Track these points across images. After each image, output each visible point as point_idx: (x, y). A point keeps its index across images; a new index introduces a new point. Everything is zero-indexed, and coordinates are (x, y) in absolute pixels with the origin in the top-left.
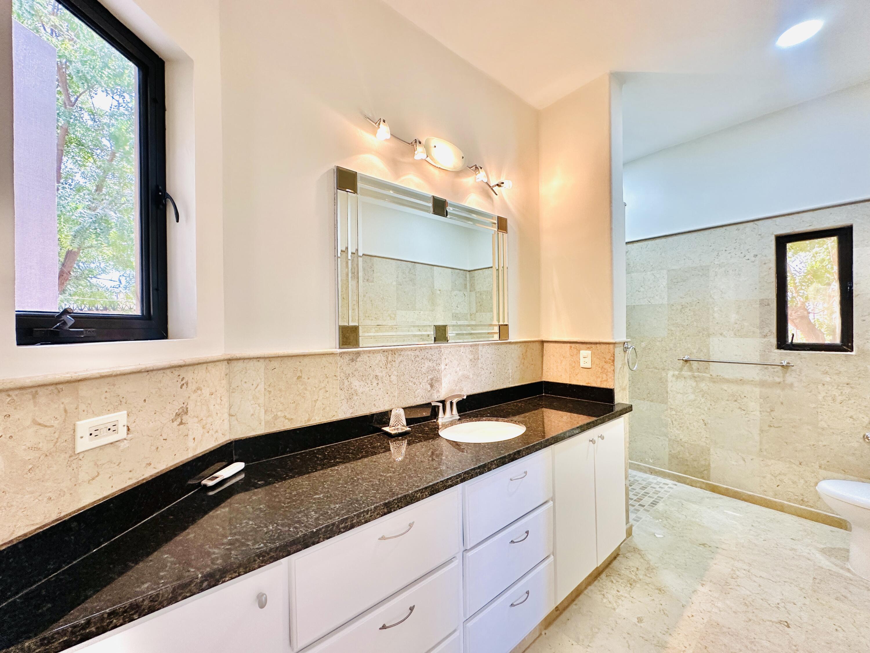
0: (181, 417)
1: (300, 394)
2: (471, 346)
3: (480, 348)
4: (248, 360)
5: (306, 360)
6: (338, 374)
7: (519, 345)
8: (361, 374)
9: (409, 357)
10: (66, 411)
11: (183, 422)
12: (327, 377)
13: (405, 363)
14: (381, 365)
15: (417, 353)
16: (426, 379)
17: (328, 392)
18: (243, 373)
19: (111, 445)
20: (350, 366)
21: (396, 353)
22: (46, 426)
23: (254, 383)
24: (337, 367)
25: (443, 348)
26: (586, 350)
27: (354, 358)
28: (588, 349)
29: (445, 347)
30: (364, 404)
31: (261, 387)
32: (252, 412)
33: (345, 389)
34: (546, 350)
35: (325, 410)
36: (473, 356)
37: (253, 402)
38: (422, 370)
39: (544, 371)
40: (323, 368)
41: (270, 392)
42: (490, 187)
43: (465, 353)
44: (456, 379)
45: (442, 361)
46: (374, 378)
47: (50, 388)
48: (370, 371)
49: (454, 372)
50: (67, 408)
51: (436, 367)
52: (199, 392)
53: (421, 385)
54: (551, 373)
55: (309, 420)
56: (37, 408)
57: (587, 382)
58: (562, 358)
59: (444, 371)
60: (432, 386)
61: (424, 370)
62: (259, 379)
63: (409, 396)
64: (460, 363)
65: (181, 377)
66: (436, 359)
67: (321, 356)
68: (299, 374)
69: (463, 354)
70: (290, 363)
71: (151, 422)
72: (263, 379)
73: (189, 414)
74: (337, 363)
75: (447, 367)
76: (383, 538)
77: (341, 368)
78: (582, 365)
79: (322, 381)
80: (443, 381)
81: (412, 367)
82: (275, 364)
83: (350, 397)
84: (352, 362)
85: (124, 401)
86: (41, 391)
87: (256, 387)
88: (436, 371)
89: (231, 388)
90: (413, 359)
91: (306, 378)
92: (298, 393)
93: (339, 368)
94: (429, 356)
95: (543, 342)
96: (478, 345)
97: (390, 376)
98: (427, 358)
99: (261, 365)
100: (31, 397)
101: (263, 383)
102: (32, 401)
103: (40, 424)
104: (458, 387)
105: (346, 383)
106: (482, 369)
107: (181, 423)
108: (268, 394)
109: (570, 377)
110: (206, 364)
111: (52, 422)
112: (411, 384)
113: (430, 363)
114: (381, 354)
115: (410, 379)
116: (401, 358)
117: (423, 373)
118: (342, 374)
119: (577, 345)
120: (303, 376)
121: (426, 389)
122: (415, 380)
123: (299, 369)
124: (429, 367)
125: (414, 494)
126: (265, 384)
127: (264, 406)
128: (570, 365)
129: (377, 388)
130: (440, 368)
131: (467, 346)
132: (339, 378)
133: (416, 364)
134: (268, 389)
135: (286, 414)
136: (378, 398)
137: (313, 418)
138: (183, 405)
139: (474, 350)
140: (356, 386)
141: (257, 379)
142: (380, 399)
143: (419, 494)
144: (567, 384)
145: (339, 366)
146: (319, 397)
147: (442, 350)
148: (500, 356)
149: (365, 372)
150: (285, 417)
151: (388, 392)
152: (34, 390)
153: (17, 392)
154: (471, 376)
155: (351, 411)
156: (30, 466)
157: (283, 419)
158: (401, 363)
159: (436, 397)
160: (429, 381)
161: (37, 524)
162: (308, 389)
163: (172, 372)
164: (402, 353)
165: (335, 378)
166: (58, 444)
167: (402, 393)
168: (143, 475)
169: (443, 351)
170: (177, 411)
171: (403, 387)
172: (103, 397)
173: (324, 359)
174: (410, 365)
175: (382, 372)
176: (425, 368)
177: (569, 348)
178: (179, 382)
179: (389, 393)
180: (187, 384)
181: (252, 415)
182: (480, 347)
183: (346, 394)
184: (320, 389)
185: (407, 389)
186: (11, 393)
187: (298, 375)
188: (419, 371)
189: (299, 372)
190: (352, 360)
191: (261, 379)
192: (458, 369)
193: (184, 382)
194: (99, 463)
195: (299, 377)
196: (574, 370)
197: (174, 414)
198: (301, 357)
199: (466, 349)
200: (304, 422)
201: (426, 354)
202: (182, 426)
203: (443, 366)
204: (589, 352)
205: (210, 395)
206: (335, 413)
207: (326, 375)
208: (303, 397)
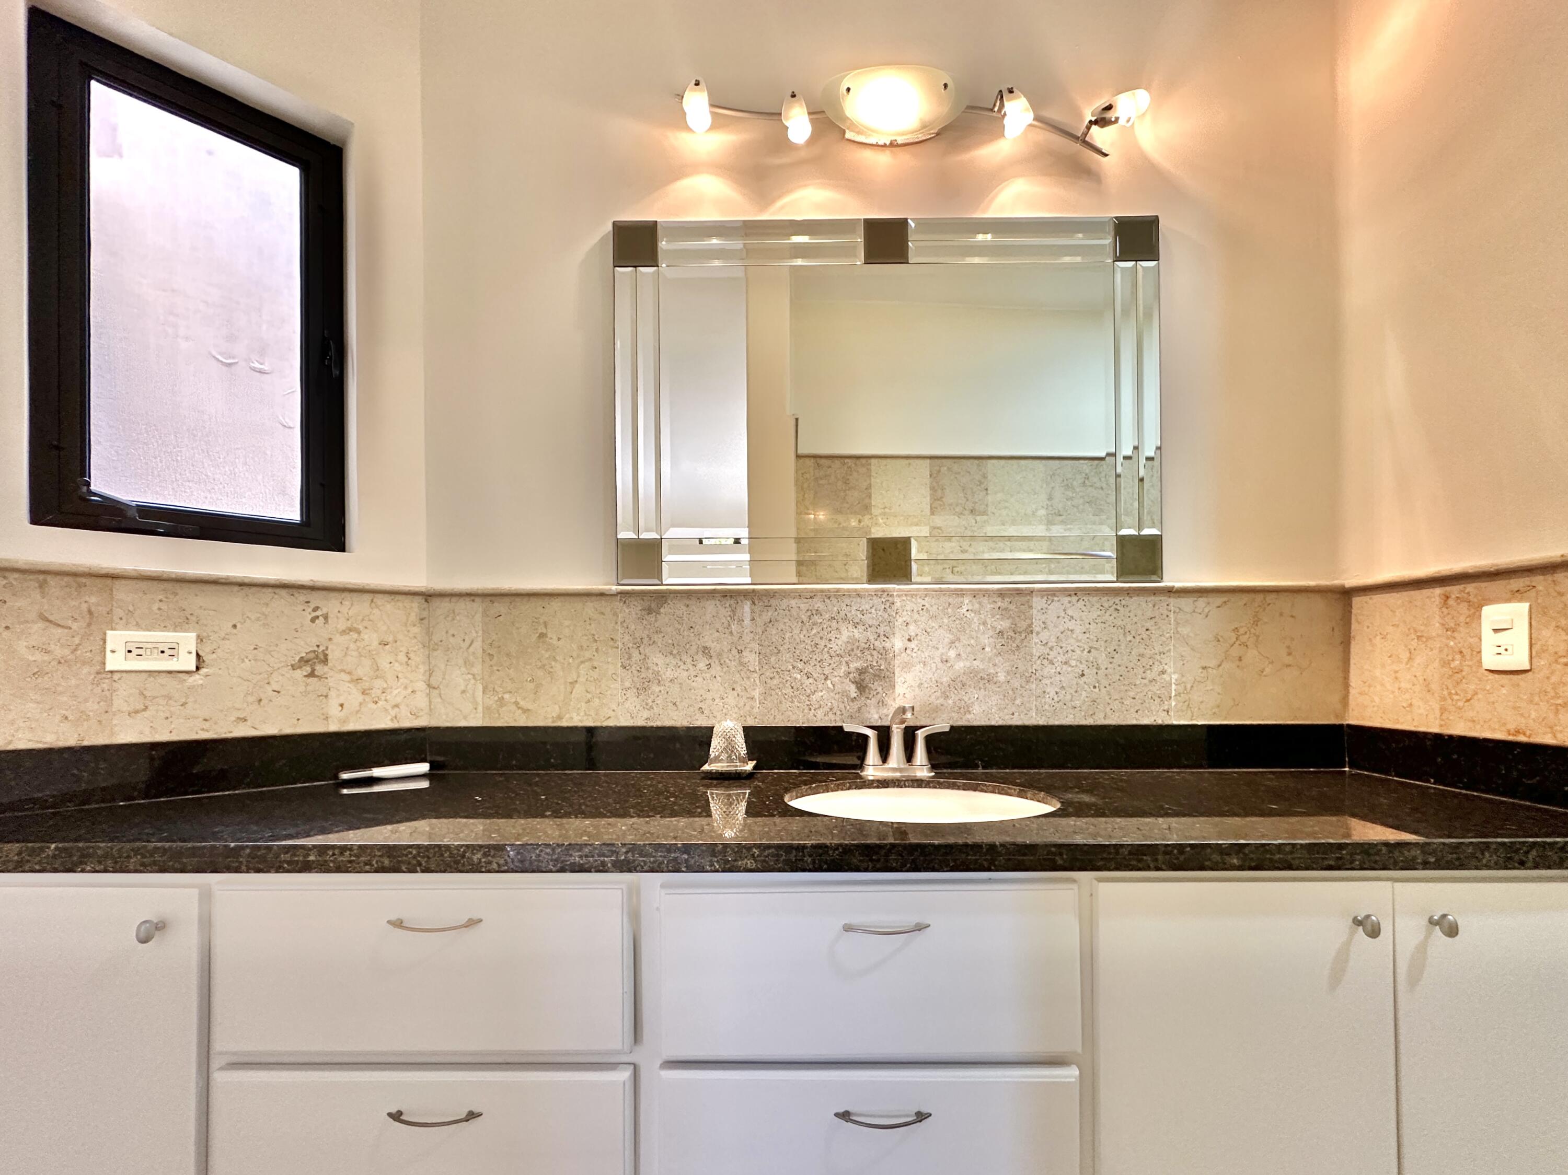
0: (311, 665)
1: (544, 665)
2: (1001, 594)
3: (1038, 602)
4: (457, 598)
5: (556, 604)
6: (618, 637)
7: (1218, 600)
8: (670, 641)
9: (794, 612)
10: (90, 612)
11: (316, 673)
12: (596, 641)
13: (781, 626)
14: (718, 625)
15: (818, 604)
16: (844, 668)
17: (597, 670)
18: (450, 619)
19: (169, 675)
20: (645, 622)
21: (756, 602)
22: (59, 625)
23: (467, 638)
24: (616, 623)
25: (899, 596)
26: (1508, 600)
27: (653, 606)
28: (1516, 595)
29: (908, 594)
30: (675, 704)
31: (478, 644)
32: (463, 688)
33: (633, 668)
34: (1360, 617)
35: (591, 703)
36: (1010, 621)
37: (463, 669)
38: (833, 645)
39: (1352, 691)
40: (588, 622)
41: (491, 655)
42: (1077, 138)
43: (978, 612)
44: (945, 680)
45: (896, 630)
46: (701, 652)
47: (66, 579)
48: (689, 636)
49: (938, 660)
50: (93, 609)
51: (877, 643)
52: (355, 636)
53: (829, 682)
54: (1377, 699)
55: (560, 717)
56: (45, 600)
57: (1512, 726)
58: (1414, 643)
59: (903, 654)
60: (861, 687)
61: (837, 645)
62: (473, 631)
63: (792, 702)
64: (959, 639)
65: (312, 605)
66: (875, 623)
67: (584, 599)
68: (542, 629)
69: (968, 614)
70: (526, 607)
71: (246, 660)
72: (480, 633)
73: (330, 664)
74: (615, 614)
75: (913, 645)
76: (398, 924)
77: (625, 625)
78: (1490, 660)
79: (585, 646)
80: (899, 680)
81: (802, 636)
82: (500, 607)
83: (645, 686)
84: (649, 614)
85: (193, 619)
86: (52, 581)
87: (470, 645)
88: (875, 653)
89: (432, 642)
90: (805, 618)
91: (555, 638)
92: (540, 664)
93: (619, 623)
94: (853, 613)
95: (1346, 594)
96: (1032, 592)
97: (740, 652)
98: (845, 619)
99: (478, 606)
100: (37, 585)
101: (480, 639)
102: (38, 590)
103: (50, 622)
104: (950, 702)
105: (636, 656)
106: (1045, 662)
107: (312, 674)
108: (487, 659)
109: (1443, 710)
110: (372, 595)
111: (69, 623)
112: (799, 676)
113: (855, 631)
114: (718, 603)
115: (795, 664)
116: (770, 613)
117: (833, 654)
118: (627, 637)
119: (1471, 588)
120: (549, 635)
121: (845, 694)
122: (809, 668)
123: (541, 621)
124: (852, 641)
125: (465, 852)
126: (483, 641)
127: (483, 678)
128: (1445, 663)
129: (708, 676)
130: (888, 645)
131: (986, 593)
132: (620, 645)
133: (814, 631)
134: (489, 651)
135: (519, 700)
136: (709, 696)
137: (567, 716)
138: (316, 649)
139: (1012, 607)
140: (657, 664)
141: (471, 632)
142: (714, 700)
143: (479, 856)
144: (1425, 734)
145: (620, 619)
146: (578, 676)
147: (897, 600)
148: (1123, 628)
149: (677, 636)
150: (516, 703)
151: (734, 686)
152: (41, 577)
153: (16, 575)
154: (1002, 677)
155: (646, 714)
156: (36, 670)
157: (513, 707)
158: (770, 625)
159: (876, 716)
160: (851, 676)
161: (46, 743)
162: (558, 658)
163: (292, 595)
164: (773, 602)
165: (611, 643)
166: (79, 652)
167: (773, 693)
168: (231, 732)
169: (898, 604)
170: (304, 655)
171: (775, 682)
172: (155, 607)
173: (590, 604)
174: (797, 631)
175: (718, 640)
176: (840, 643)
177: (1437, 600)
178: (306, 613)
179: (738, 689)
180: (326, 618)
181: (463, 692)
182: (1035, 599)
183: (635, 679)
184: (582, 662)
185: (788, 685)
186: (7, 574)
187: (540, 631)
188: (821, 647)
189: (543, 626)
190: (649, 611)
191: (477, 632)
192: (952, 654)
193: (318, 613)
194: (147, 693)
195: (542, 635)
196: (1458, 683)
197: (297, 658)
198: (547, 598)
199: (980, 603)
200: (550, 720)
201: (844, 607)
202: (311, 680)
203: (898, 643)
204: (1521, 609)
205: (380, 644)
206: (611, 713)
207: (594, 635)
208: (550, 673)
